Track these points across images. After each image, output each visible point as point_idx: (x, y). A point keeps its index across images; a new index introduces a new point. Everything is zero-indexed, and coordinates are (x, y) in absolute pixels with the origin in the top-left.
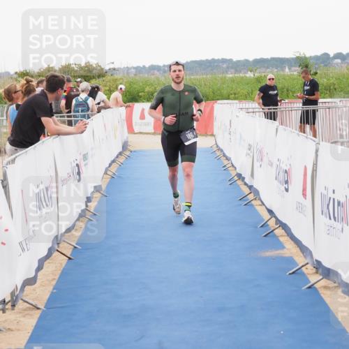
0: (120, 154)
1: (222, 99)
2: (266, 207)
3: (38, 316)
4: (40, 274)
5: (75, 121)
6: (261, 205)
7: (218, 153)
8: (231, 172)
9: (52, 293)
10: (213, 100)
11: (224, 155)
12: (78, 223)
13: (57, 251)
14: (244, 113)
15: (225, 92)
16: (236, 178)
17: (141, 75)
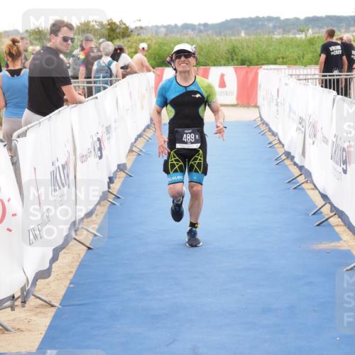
0: (148, 127)
1: (267, 64)
2: (320, 192)
3: (53, 314)
4: (54, 265)
5: (96, 87)
6: (313, 189)
7: (263, 127)
8: (278, 150)
9: (69, 288)
10: (257, 65)
11: (270, 130)
12: (98, 207)
13: (75, 239)
14: (295, 80)
15: (271, 56)
16: (284, 157)
17: (173, 35)
